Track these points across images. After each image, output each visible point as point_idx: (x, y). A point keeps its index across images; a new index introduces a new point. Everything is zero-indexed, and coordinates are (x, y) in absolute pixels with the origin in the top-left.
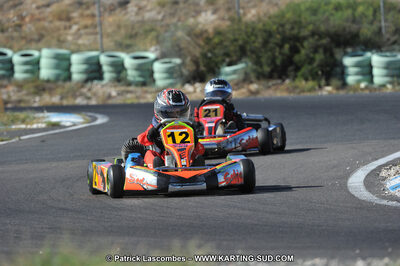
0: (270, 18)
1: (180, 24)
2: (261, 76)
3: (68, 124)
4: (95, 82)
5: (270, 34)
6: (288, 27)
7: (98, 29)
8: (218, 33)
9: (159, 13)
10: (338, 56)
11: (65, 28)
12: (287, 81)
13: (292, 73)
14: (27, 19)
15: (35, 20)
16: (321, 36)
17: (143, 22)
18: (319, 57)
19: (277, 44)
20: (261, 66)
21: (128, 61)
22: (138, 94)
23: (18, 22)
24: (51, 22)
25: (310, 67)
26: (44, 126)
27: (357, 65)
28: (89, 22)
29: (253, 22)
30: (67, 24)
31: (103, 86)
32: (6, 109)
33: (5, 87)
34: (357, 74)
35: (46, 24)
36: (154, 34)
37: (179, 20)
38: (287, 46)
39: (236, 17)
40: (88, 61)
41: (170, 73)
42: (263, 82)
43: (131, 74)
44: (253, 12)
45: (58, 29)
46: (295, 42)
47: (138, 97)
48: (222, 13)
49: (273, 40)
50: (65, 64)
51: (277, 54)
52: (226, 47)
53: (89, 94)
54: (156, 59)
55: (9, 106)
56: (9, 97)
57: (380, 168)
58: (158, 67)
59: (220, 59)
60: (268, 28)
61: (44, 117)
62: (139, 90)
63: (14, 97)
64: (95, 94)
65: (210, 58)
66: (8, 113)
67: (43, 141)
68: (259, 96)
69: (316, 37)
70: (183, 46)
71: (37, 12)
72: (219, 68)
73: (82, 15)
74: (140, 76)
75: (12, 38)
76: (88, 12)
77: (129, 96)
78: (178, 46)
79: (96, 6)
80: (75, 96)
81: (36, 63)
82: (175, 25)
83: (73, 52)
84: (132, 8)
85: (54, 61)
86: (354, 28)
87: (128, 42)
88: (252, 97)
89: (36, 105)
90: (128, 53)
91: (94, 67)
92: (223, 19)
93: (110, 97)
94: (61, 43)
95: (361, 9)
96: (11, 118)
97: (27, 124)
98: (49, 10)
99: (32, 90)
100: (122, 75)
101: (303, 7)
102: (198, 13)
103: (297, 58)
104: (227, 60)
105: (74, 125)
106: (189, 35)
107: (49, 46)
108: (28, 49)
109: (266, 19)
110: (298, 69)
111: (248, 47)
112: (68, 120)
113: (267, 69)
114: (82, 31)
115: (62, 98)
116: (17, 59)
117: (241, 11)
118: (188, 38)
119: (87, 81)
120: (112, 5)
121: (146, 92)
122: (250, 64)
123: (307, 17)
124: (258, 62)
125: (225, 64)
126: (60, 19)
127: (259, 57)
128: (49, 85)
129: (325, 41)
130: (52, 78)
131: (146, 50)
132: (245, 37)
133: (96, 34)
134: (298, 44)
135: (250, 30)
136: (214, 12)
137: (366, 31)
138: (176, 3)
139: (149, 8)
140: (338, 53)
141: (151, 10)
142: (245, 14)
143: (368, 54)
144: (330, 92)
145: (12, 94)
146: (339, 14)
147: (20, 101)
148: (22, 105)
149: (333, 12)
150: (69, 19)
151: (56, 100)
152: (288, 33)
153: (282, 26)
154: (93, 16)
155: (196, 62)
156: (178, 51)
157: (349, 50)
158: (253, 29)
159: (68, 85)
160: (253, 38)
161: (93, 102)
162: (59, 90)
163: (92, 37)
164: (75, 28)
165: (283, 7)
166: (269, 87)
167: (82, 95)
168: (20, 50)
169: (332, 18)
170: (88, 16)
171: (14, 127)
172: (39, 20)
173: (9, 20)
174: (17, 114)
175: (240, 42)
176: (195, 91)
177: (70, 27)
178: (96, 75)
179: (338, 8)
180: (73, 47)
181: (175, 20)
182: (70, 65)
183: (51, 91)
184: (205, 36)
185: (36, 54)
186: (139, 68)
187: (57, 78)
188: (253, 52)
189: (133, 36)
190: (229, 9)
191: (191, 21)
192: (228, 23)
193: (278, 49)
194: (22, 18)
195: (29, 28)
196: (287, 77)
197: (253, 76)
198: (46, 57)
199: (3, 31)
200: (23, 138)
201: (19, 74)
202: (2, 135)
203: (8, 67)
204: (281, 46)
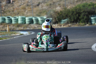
1: (52, 10)
2: (71, 22)
3: (25, 34)
4: (32, 24)
5: (73, 12)
6: (78, 10)
7: (32, 11)
8: (61, 12)
9: (47, 7)
10: (90, 17)
14: (15, 9)
17: (43, 9)
18: (85, 17)
21: (39, 19)
24: (21, 10)
25: (83, 20)
26: (19, 35)
27: (94, 19)
28: (30, 9)
29: (69, 9)
31: (34, 25)
32: (10, 31)
34: (94, 21)
36: (45, 12)
37: (52, 9)
39: (65, 8)
40: (30, 19)
42: (72, 23)
43: (40, 22)
44: (69, 7)
45: (23, 11)
48: (62, 7)
49: (74, 13)
50: (24, 20)
51: (75, 17)
52: (63, 15)
53: (30, 27)
54: (46, 18)
55: (11, 30)
56: (11, 28)
59: (61, 18)
61: (19, 33)
63: (12, 28)
64: (32, 27)
65: (59, 18)
68: (71, 27)
69: (84, 12)
70: (53, 15)
72: (61, 20)
73: (28, 8)
75: (11, 14)
77: (40, 27)
78: (51, 15)
79: (32, 6)
81: (17, 20)
84: (40, 6)
86: (94, 10)
87: (39, 14)
88: (69, 27)
89: (17, 30)
90: (39, 17)
92: (62, 9)
93: (35, 27)
94: (23, 15)
95: (95, 6)
96: (11, 33)
97: (15, 34)
98: (20, 7)
99: (16, 26)
100: (38, 22)
102: (56, 7)
103: (80, 18)
105: (26, 34)
107: (20, 16)
109: (72, 8)
110: (80, 20)
111: (68, 15)
112: (25, 33)
113: (73, 20)
114: (28, 12)
115: (24, 28)
116: (13, 19)
117: (66, 7)
118: (54, 13)
120: (35, 5)
122: (68, 19)
123: (82, 8)
124: (70, 19)
125: (63, 19)
126: (23, 9)
127: (71, 17)
129: (87, 13)
130: (21, 23)
131: (43, 16)
133: (32, 12)
134: (80, 14)
136: (60, 7)
138: (51, 5)
139: (44, 6)
142: (67, 7)
144: (88, 26)
146: (90, 7)
147: (14, 29)
148: (14, 30)
149: (88, 6)
150: (25, 9)
151: (22, 28)
152: (78, 12)
153: (76, 10)
154: (31, 8)
157: (92, 15)
158: (69, 11)
159: (25, 25)
160: (69, 13)
161: (31, 29)
162: (23, 26)
163: (31, 13)
164: (27, 11)
165: (76, 5)
166: (73, 25)
167: (28, 27)
168: (14, 16)
169: (88, 8)
171: (12, 35)
172: (18, 9)
173: (11, 9)
174: (13, 32)
175: (66, 14)
176: (55, 26)
177: (25, 11)
178: (32, 22)
180: (26, 16)
181: (50, 9)
182: (25, 20)
183: (21, 26)
184: (58, 13)
185: (17, 17)
186: (42, 21)
188: (69, 16)
189: (40, 13)
190: (63, 6)
191: (54, 9)
192: (63, 9)
194: (14, 9)
195: (16, 11)
196: (78, 22)
197: (69, 22)
198: (20, 18)
199: (9, 12)
200: (14, 37)
201: (13, 22)
202: (9, 37)
203: (11, 21)
204: (76, 15)
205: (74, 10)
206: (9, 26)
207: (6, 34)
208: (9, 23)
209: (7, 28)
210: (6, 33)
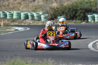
0: (70, 5)
1: (48, 6)
2: (67, 19)
3: (20, 30)
4: (27, 20)
5: (70, 9)
6: (74, 7)
7: (28, 7)
8: (57, 8)
9: (43, 3)
10: (86, 15)
11: (20, 6)
12: (74, 20)
13: (75, 19)
14: (11, 4)
15: (12, 4)
16: (82, 10)
17: (39, 5)
18: (82, 15)
19: (71, 11)
20: (67, 17)
21: (35, 15)
22: (37, 23)
23: (8, 4)
24: (16, 5)
25: (79, 17)
26: (14, 30)
27: (91, 17)
28: (25, 5)
29: (66, 6)
30: (20, 5)
31: (29, 21)
32: (5, 26)
33: (5, 20)
34: (91, 19)
35: (15, 5)
36: (41, 8)
37: (48, 5)
38: (74, 12)
39: (62, 4)
40: (25, 14)
41: (45, 18)
42: (68, 21)
43: (36, 18)
44: (66, 3)
45: (18, 6)
46: (76, 11)
47: (37, 24)
48: (58, 3)
49: (70, 10)
50: (19, 15)
51: (71, 14)
52: (59, 12)
53: (25, 23)
54: (42, 14)
55: (6, 25)
56: (6, 23)
57: (96, 42)
58: (42, 16)
59: (57, 15)
60: (69, 7)
61: (14, 28)
62: (37, 22)
63: (7, 23)
64: (27, 23)
65: (55, 15)
66: (5, 27)
67: (14, 34)
69: (81, 10)
70: (48, 11)
71: (13, 2)
72: (57, 17)
73: (24, 3)
74: (38, 18)
75: (7, 8)
76: (26, 2)
77: (35, 23)
78: (47, 11)
79: (28, 1)
80: (22, 23)
81: (12, 15)
82: (47, 6)
83: (21, 12)
84: (36, 2)
85: (17, 14)
86: (91, 8)
87: (35, 10)
89: (12, 25)
90: (35, 13)
91: (27, 16)
92: (59, 5)
93: (30, 23)
94: (19, 10)
95: (92, 3)
96: (6, 28)
97: (10, 29)
98: (16, 2)
99: (11, 21)
100: (33, 18)
101: (78, 2)
102: (52, 3)
103: (76, 15)
104: (59, 15)
106: (50, 9)
107: (16, 11)
108: (10, 11)
109: (69, 5)
110: (76, 17)
111: (64, 12)
112: (20, 29)
113: (69, 17)
114: (24, 7)
115: (19, 23)
116: (8, 13)
117: (63, 3)
118: (50, 10)
119: (25, 19)
120: (31, 1)
121: (39, 22)
122: (65, 16)
123: (79, 5)
125: (59, 16)
126: (18, 4)
127: (67, 14)
128: (16, 20)
129: (83, 11)
130: (16, 18)
131: (39, 12)
132: (64, 9)
133: (27, 8)
134: (77, 12)
135: (65, 8)
136: (57, 3)
137: (94, 9)
138: (47, 1)
139: (40, 2)
140: (86, 14)
141: (41, 2)
142: (64, 4)
143: (94, 14)
144: (84, 23)
145: (6, 22)
146: (87, 4)
147: (8, 24)
148: (9, 25)
149: (86, 4)
150: (21, 4)
151: (17, 24)
152: (74, 9)
153: (73, 7)
154: (27, 3)
155: (52, 15)
156: (47, 13)
157: (89, 13)
158: (66, 8)
159: (20, 20)
160: (66, 10)
161: (26, 24)
162: (18, 21)
163: (26, 9)
164: (22, 6)
165: (73, 2)
166: (69, 22)
167: (23, 23)
168: (9, 11)
169: (85, 5)
170: (25, 3)
171: (6, 30)
172: (13, 4)
173: (6, 4)
174: (7, 27)
175: (63, 11)
177: (21, 6)
178: (27, 18)
179: (87, 3)
182: (21, 15)
183: (16, 22)
184: (54, 9)
185: (12, 12)
186: (38, 16)
187: (18, 18)
188: (66, 13)
190: (60, 3)
191: (51, 5)
193: (72, 13)
194: (9, 3)
195: (11, 6)
196: (74, 19)
198: (15, 13)
199: (4, 6)
200: (9, 33)
201: (8, 17)
202: (3, 32)
203: (6, 15)
204: (72, 12)
205: (71, 7)
206: (3, 20)
207: (1, 29)
208: (4, 18)
209: (1, 23)
210: (1, 27)
